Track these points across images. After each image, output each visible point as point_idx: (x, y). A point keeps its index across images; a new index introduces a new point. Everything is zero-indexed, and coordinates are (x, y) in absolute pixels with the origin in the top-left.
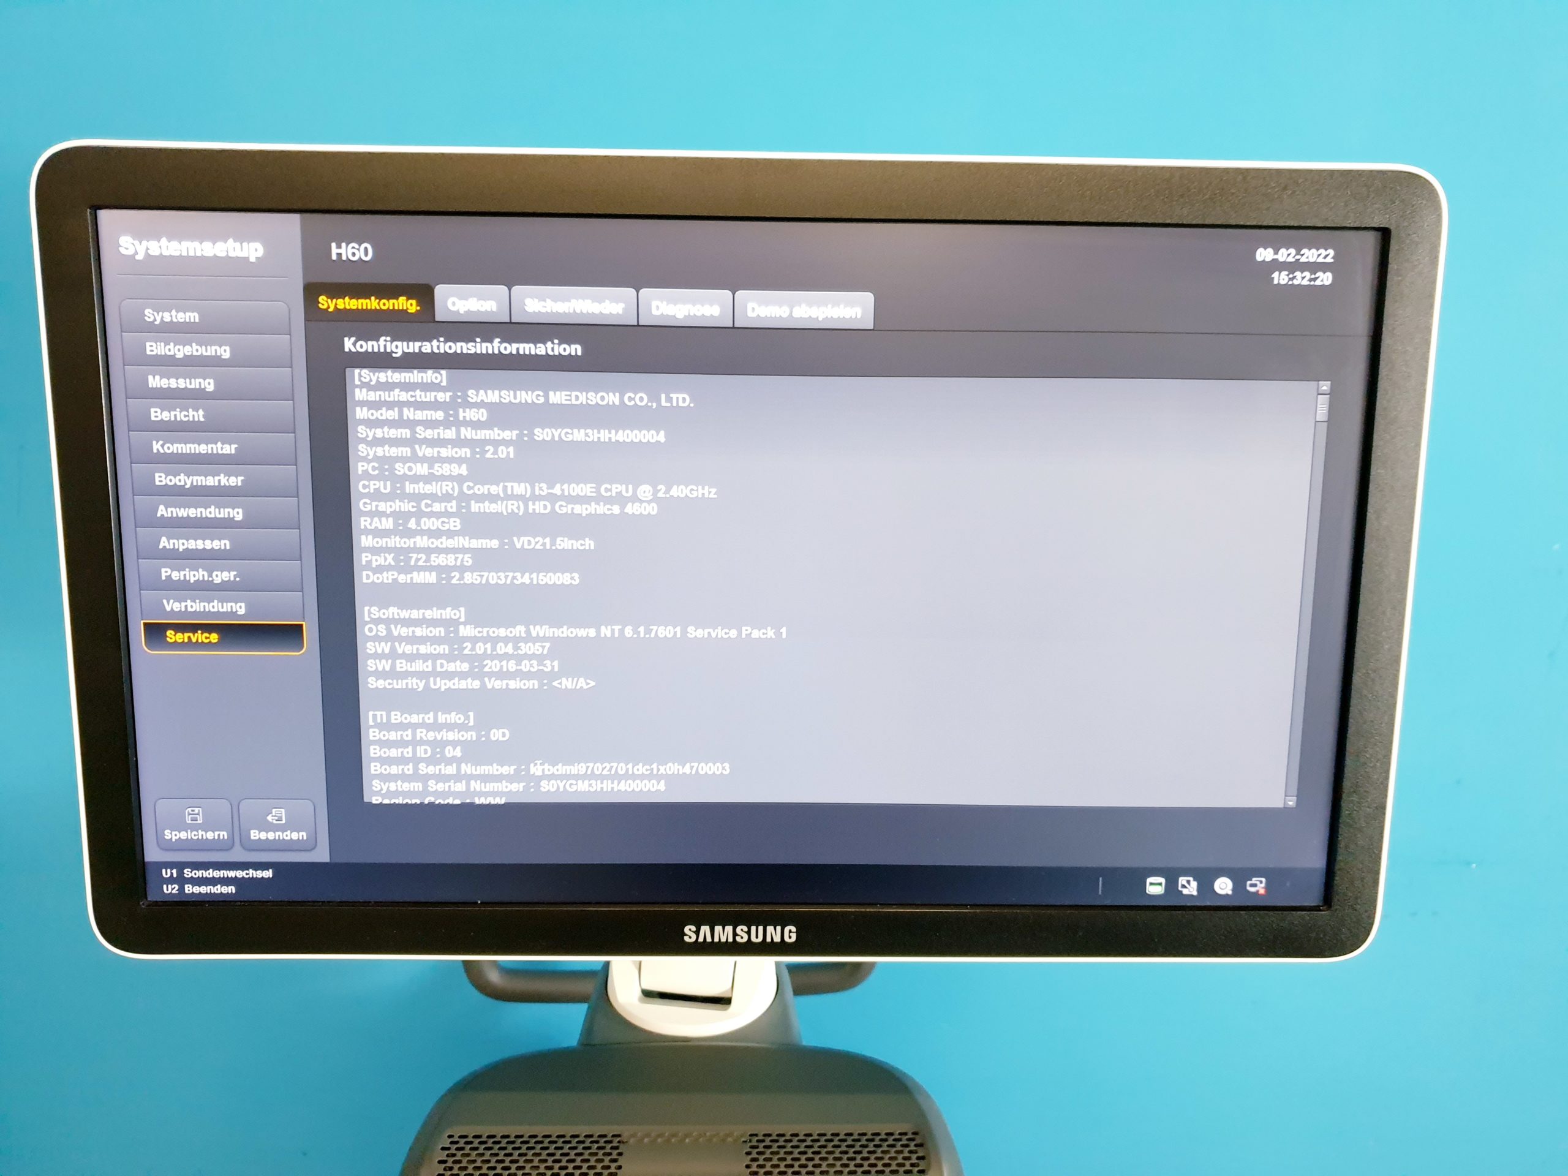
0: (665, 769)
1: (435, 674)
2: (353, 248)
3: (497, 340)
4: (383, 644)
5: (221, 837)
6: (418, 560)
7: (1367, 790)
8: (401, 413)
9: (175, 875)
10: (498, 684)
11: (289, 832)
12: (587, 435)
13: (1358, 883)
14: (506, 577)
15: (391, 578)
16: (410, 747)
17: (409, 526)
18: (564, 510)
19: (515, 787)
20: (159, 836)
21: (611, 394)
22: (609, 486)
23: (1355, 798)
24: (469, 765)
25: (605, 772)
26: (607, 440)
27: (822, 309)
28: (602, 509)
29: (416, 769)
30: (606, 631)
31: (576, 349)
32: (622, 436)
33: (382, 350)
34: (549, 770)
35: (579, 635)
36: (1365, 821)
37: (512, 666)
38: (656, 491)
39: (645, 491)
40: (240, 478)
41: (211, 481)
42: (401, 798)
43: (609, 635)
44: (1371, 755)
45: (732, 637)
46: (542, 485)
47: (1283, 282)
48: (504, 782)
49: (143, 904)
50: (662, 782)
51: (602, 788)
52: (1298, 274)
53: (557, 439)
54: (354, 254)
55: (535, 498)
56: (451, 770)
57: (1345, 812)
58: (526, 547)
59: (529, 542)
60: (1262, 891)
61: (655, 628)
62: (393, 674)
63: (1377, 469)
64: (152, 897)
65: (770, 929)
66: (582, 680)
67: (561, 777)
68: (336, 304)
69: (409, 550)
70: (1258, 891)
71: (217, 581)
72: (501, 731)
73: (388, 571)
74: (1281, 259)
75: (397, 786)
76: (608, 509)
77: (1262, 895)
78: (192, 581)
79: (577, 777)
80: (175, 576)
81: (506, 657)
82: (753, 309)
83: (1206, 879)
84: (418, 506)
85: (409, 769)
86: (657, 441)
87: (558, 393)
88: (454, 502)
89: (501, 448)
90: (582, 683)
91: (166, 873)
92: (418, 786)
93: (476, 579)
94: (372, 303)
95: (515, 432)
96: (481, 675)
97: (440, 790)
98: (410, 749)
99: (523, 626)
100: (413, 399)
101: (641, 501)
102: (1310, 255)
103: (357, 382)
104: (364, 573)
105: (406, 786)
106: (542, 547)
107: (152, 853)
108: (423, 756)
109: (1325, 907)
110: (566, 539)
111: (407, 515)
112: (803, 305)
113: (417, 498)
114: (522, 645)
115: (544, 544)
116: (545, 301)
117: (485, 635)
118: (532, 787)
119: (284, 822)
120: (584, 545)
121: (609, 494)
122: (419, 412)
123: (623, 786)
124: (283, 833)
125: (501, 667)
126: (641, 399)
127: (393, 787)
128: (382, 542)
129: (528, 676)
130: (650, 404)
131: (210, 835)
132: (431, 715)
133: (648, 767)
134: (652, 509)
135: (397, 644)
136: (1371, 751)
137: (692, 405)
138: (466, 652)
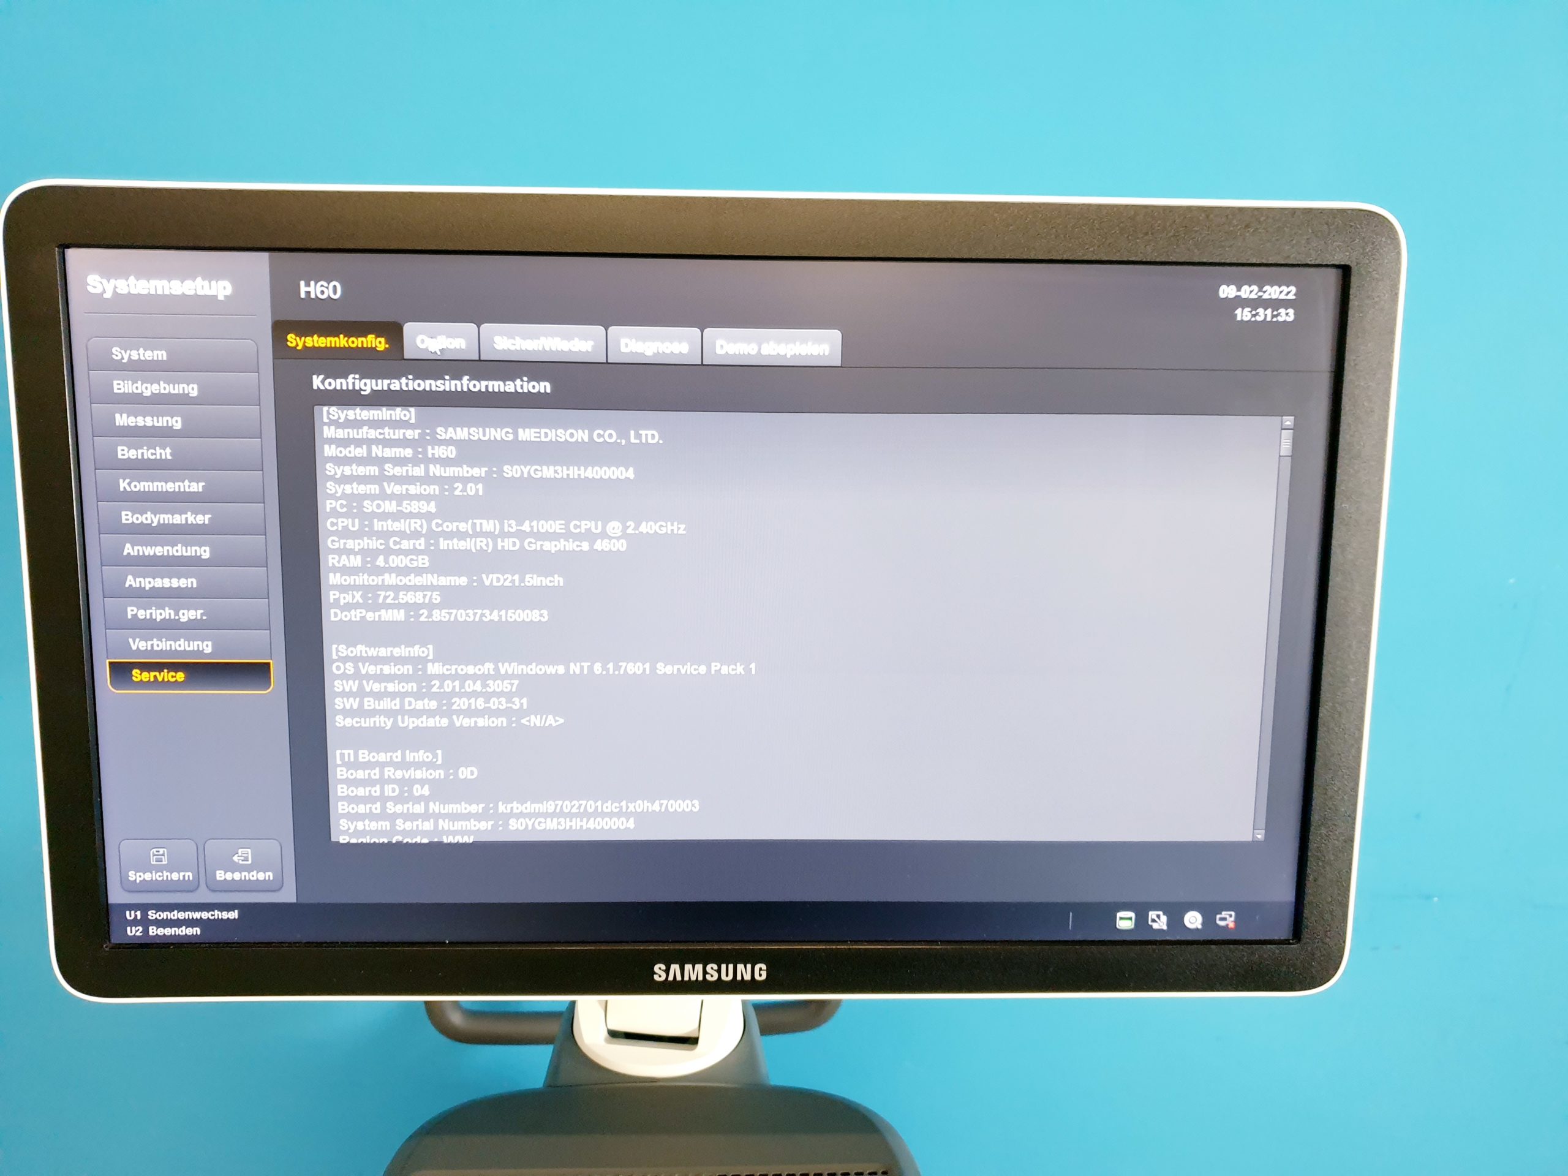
0: (635, 807)
1: (402, 711)
2: (322, 286)
3: (466, 378)
4: (351, 682)
5: (187, 878)
6: (386, 597)
7: (1336, 823)
8: (369, 451)
9: (139, 917)
10: (466, 722)
11: (255, 872)
12: (556, 472)
13: (1327, 916)
14: (475, 614)
15: (359, 615)
16: (378, 786)
17: (378, 563)
18: (533, 547)
19: (483, 825)
20: (123, 879)
21: (580, 431)
22: (578, 523)
23: (1323, 831)
24: (437, 803)
25: (574, 810)
26: (576, 477)
27: (791, 346)
28: (571, 546)
29: (384, 808)
30: (575, 668)
31: (545, 387)
32: (592, 472)
33: (351, 388)
34: (517, 808)
35: (548, 673)
36: (1333, 854)
37: (480, 703)
38: (625, 528)
39: (614, 527)
40: (208, 517)
41: (178, 519)
42: (368, 837)
43: (578, 672)
44: (1339, 789)
45: (702, 673)
46: (510, 522)
47: (1246, 319)
48: (472, 820)
49: (106, 947)
50: (632, 820)
51: (571, 826)
52: (1261, 310)
53: (526, 475)
54: (322, 292)
55: (504, 535)
56: (419, 809)
57: (1313, 845)
58: (495, 584)
59: (498, 580)
60: (1232, 925)
61: (624, 664)
62: (361, 712)
63: (1341, 504)
64: (116, 939)
65: (740, 967)
66: (550, 717)
67: (530, 816)
68: (305, 342)
69: (378, 587)
70: (1227, 925)
71: (184, 619)
72: (469, 769)
73: (355, 609)
74: (1244, 296)
75: (364, 825)
76: (578, 546)
77: (1232, 928)
78: (158, 620)
79: (546, 815)
80: (141, 614)
81: (475, 694)
82: (722, 346)
83: (1175, 913)
84: (387, 544)
85: (377, 808)
86: (626, 478)
87: (527, 430)
88: (423, 539)
89: (469, 485)
90: (551, 720)
91: (130, 915)
92: (385, 825)
93: (445, 617)
94: (342, 341)
95: (484, 469)
96: (449, 713)
97: (407, 829)
98: (378, 788)
99: (492, 664)
100: (381, 437)
101: (610, 538)
102: (1272, 292)
103: (326, 420)
104: (332, 611)
105: (373, 826)
106: (511, 584)
107: (116, 895)
108: (391, 794)
109: (1294, 941)
110: (535, 576)
111: (375, 553)
112: (771, 343)
113: (385, 535)
114: (490, 682)
115: (513, 581)
116: (514, 339)
117: (453, 672)
118: (500, 826)
119: (250, 862)
120: (554, 582)
121: (578, 531)
122: (387, 450)
123: (592, 824)
124: (249, 873)
125: (470, 705)
126: (610, 436)
127: (360, 826)
128: (350, 580)
129: (497, 713)
130: (619, 441)
131: (175, 876)
132: (399, 753)
133: (617, 805)
134: (621, 545)
135: (365, 682)
136: (1338, 784)
137: (661, 442)
138: (434, 689)
